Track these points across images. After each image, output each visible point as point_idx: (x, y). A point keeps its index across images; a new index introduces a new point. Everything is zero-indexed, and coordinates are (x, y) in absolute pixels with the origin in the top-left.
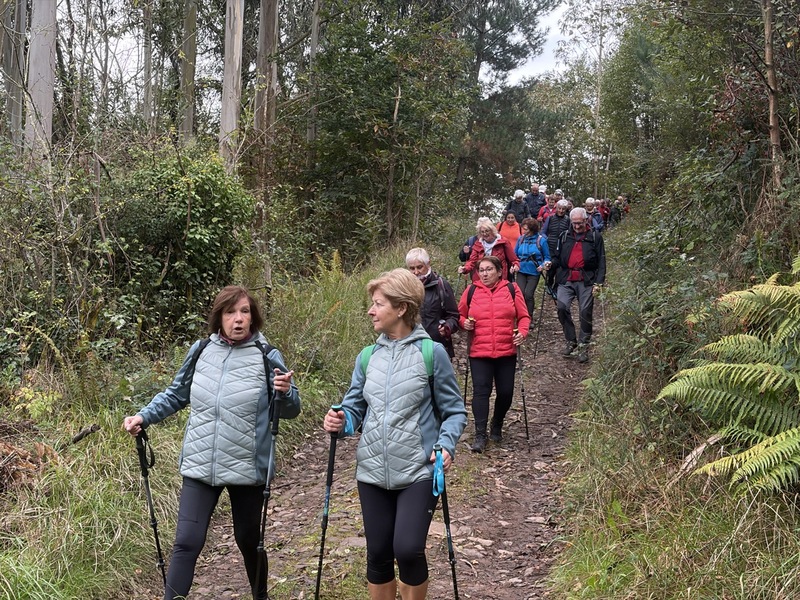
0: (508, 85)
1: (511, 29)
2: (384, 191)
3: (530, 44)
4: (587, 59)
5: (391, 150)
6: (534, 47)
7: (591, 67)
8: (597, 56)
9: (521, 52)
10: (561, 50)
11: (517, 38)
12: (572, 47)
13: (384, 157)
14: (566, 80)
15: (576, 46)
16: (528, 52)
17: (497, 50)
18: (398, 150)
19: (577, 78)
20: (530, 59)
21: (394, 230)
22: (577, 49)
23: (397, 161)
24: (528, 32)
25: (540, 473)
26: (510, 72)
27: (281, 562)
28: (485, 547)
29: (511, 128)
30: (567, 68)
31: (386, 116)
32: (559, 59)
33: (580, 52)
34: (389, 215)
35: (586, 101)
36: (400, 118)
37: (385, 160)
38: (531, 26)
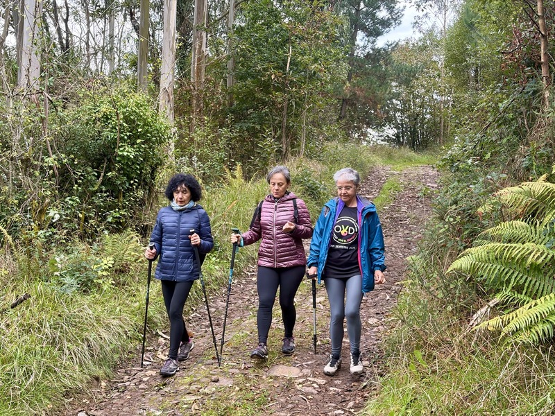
0: (376, 47)
1: (379, 8)
2: (280, 122)
3: (392, 18)
4: (436, 29)
5: (285, 92)
6: (395, 20)
7: (439, 35)
8: (442, 26)
9: (386, 23)
10: (417, 22)
11: (383, 14)
12: (424, 20)
13: (279, 97)
14: (420, 44)
15: (427, 19)
16: (391, 23)
17: (369, 23)
18: (289, 93)
19: (428, 42)
20: (392, 28)
21: (287, 149)
22: (428, 21)
23: (289, 100)
24: (391, 9)
25: (372, 326)
26: (378, 38)
27: (161, 398)
28: (319, 385)
29: (379, 78)
30: (422, 35)
31: (281, 69)
32: (415, 29)
33: (430, 25)
34: (283, 139)
35: (435, 58)
36: (291, 69)
37: (280, 100)
38: (393, 5)
